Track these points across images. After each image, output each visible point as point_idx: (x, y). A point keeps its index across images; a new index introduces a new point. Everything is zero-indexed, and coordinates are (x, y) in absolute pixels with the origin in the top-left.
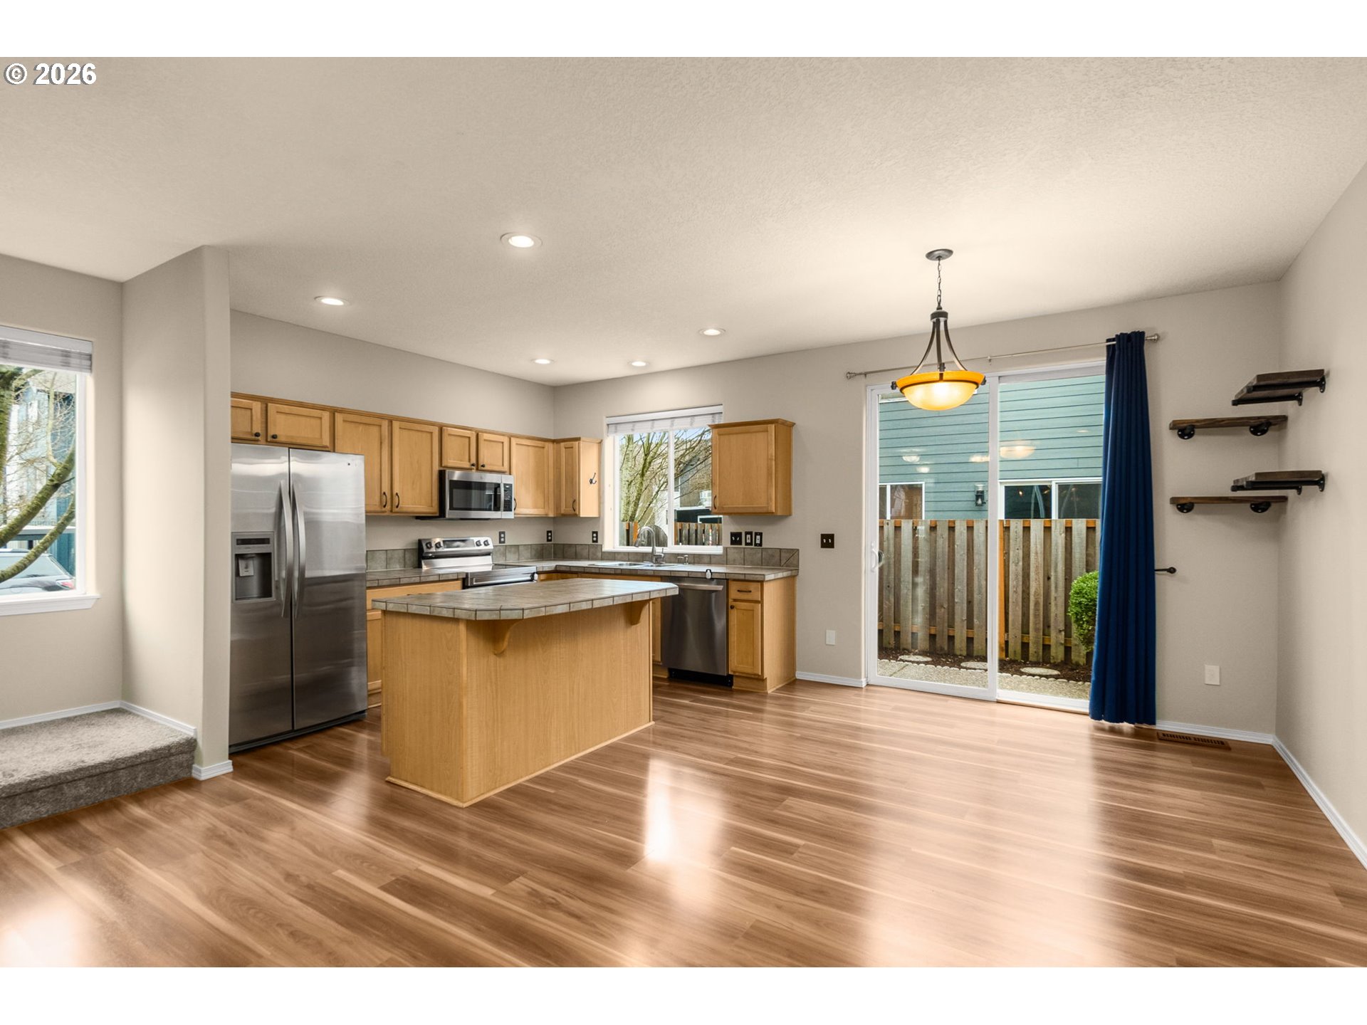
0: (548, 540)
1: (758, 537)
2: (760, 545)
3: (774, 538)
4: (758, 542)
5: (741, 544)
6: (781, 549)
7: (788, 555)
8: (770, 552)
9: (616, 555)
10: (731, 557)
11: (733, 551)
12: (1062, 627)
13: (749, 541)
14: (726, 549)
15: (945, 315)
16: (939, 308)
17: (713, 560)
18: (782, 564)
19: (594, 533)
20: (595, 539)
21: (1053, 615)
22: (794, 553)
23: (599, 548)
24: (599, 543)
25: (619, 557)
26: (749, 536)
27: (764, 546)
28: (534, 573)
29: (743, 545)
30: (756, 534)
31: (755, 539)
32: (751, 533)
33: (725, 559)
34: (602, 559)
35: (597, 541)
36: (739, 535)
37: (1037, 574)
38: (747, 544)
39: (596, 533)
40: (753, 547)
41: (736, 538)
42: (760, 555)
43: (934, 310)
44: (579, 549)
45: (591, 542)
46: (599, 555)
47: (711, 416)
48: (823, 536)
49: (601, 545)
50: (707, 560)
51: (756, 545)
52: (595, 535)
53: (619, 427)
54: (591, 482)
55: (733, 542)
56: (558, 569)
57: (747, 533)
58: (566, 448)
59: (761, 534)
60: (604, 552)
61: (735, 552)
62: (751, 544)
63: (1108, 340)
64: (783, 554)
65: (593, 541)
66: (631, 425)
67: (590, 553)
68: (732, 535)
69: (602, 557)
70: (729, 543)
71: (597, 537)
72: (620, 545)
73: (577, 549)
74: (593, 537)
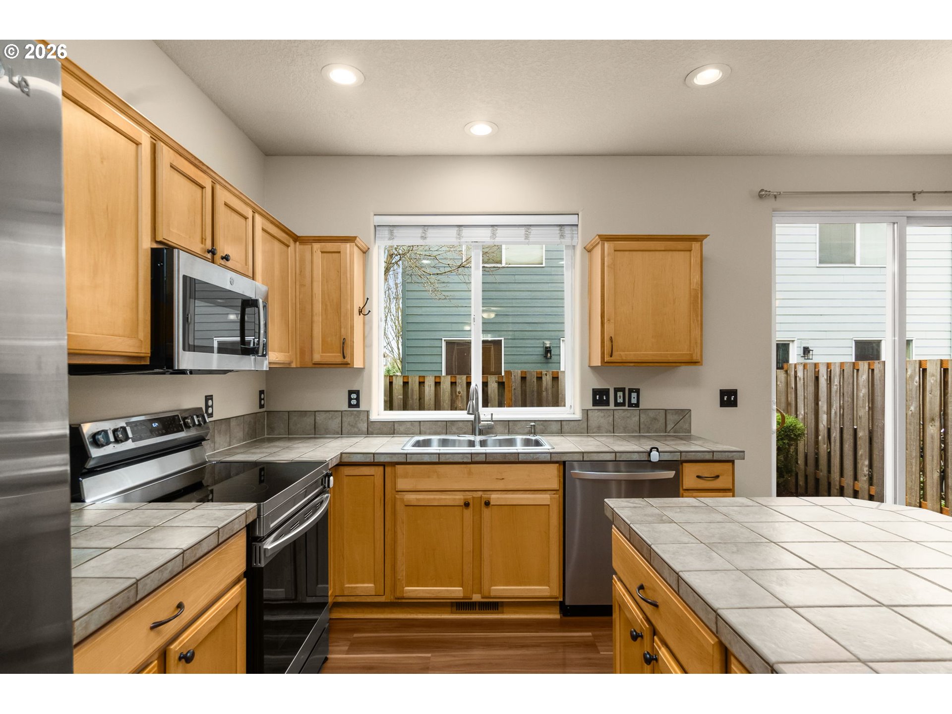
0: (261, 406)
1: (634, 395)
2: (637, 405)
3: (657, 396)
4: (634, 401)
5: (608, 404)
6: (666, 410)
7: (676, 418)
8: (652, 414)
9: (396, 425)
10: (593, 422)
11: (597, 414)
13: (620, 400)
14: (586, 412)
17: (567, 428)
18: (669, 429)
19: (350, 392)
20: (354, 402)
22: (685, 414)
23: (363, 417)
24: (363, 407)
25: (402, 429)
26: (620, 394)
27: (641, 407)
28: (330, 473)
29: (612, 406)
30: (631, 391)
31: (629, 398)
32: (623, 390)
33: (586, 426)
34: (368, 433)
35: (358, 405)
36: (606, 392)
38: (617, 404)
39: (357, 392)
40: (626, 407)
41: (600, 397)
42: (637, 418)
44: (320, 418)
45: (345, 407)
46: (364, 426)
47: (558, 228)
48: (722, 392)
49: (368, 412)
50: (557, 428)
51: (630, 405)
52: (354, 396)
53: (395, 231)
54: (360, 312)
55: (595, 403)
57: (616, 390)
58: (322, 252)
59: (638, 391)
60: (373, 423)
61: (599, 416)
62: (623, 404)
64: (669, 417)
65: (350, 405)
66: (420, 230)
67: (345, 425)
68: (595, 392)
69: (370, 429)
70: (589, 405)
71: (358, 399)
72: (385, 409)
73: (318, 418)
74: (350, 399)
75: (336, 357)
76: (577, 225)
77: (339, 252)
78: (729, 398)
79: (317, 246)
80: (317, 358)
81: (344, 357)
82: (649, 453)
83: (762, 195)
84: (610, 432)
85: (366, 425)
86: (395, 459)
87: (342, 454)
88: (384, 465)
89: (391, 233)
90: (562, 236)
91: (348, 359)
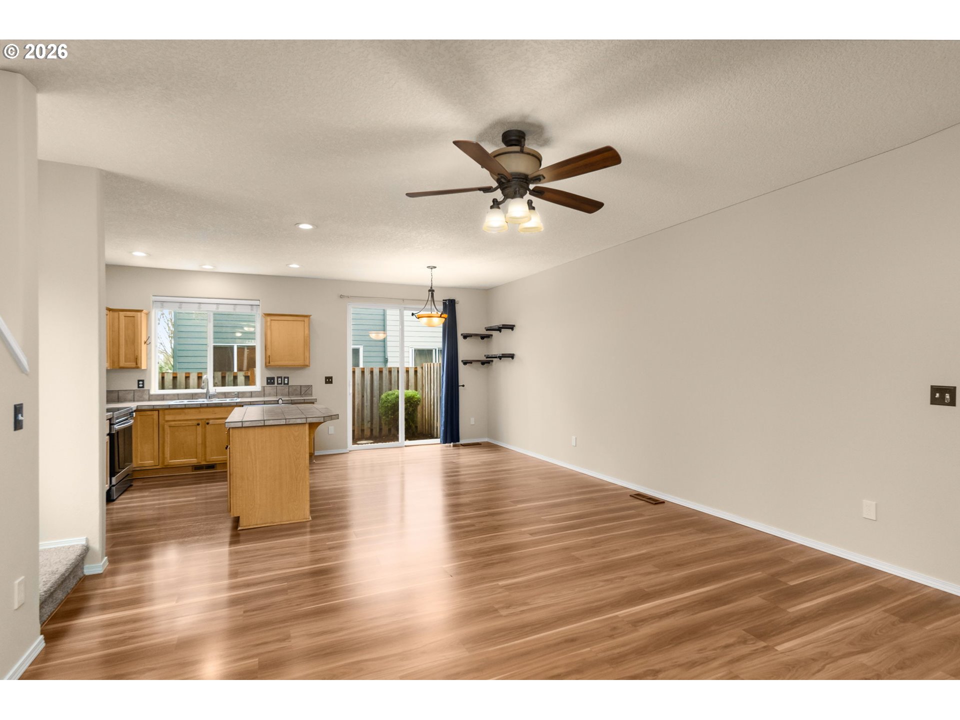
1: (286, 380)
2: (288, 384)
3: (297, 379)
4: (286, 382)
5: (274, 384)
6: (301, 386)
7: (305, 388)
8: (294, 387)
9: (166, 395)
10: (267, 392)
12: (369, 419)
13: (280, 382)
14: (264, 387)
15: (433, 291)
16: (431, 288)
17: (253, 395)
18: (302, 394)
19: (139, 381)
20: (141, 385)
21: (365, 414)
22: (309, 387)
23: (146, 393)
24: (146, 388)
25: (168, 397)
26: (280, 379)
27: (289, 385)
28: (133, 412)
29: (276, 384)
30: (285, 378)
31: (284, 381)
32: (281, 377)
33: (263, 393)
34: (149, 400)
35: (143, 387)
36: (273, 378)
37: (358, 394)
38: (278, 384)
39: (143, 381)
40: (283, 385)
41: (270, 381)
42: (287, 389)
43: (430, 288)
44: (120, 394)
45: (136, 388)
46: (147, 397)
47: (250, 306)
48: (326, 378)
49: (149, 390)
50: (249, 395)
51: (284, 384)
52: (141, 382)
53: (165, 304)
54: (145, 343)
55: (268, 383)
56: (139, 408)
57: (278, 378)
58: (125, 317)
59: (288, 378)
60: (152, 395)
61: (269, 389)
62: (281, 384)
63: (443, 300)
64: (303, 389)
65: (139, 387)
66: (178, 304)
67: (136, 397)
68: (268, 378)
69: (150, 398)
70: (265, 384)
71: (143, 384)
72: (159, 389)
73: (119, 393)
74: (139, 384)
75: (133, 364)
76: (259, 305)
77: (134, 317)
78: (329, 380)
79: (121, 313)
80: (122, 364)
81: (137, 364)
82: (278, 401)
83: (341, 297)
84: (275, 396)
85: (148, 396)
86: (164, 407)
87: (137, 406)
88: (158, 410)
89: (162, 305)
90: (252, 310)
91: (139, 365)
